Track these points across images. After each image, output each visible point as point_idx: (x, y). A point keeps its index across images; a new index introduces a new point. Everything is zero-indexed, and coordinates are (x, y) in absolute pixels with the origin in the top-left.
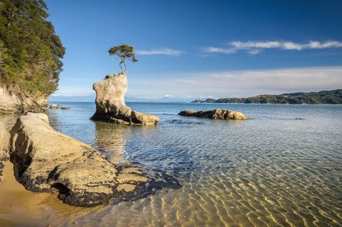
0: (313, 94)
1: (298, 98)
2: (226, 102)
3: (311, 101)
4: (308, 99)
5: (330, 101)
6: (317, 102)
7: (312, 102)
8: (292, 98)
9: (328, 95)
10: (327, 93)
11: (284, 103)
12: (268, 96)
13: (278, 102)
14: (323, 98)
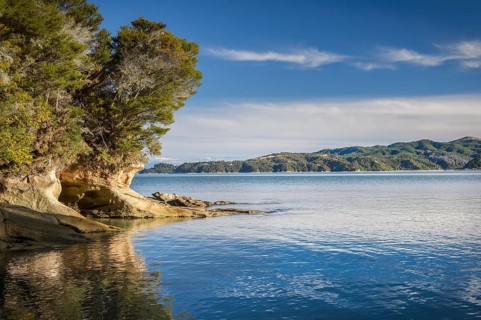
0: (377, 150)
1: (349, 159)
2: (200, 170)
3: (372, 164)
4: (366, 161)
5: (406, 165)
6: (383, 165)
7: (374, 166)
8: (337, 158)
9: (404, 153)
10: (403, 147)
11: (320, 169)
12: (289, 156)
13: (309, 168)
14: (395, 157)
